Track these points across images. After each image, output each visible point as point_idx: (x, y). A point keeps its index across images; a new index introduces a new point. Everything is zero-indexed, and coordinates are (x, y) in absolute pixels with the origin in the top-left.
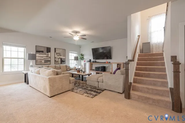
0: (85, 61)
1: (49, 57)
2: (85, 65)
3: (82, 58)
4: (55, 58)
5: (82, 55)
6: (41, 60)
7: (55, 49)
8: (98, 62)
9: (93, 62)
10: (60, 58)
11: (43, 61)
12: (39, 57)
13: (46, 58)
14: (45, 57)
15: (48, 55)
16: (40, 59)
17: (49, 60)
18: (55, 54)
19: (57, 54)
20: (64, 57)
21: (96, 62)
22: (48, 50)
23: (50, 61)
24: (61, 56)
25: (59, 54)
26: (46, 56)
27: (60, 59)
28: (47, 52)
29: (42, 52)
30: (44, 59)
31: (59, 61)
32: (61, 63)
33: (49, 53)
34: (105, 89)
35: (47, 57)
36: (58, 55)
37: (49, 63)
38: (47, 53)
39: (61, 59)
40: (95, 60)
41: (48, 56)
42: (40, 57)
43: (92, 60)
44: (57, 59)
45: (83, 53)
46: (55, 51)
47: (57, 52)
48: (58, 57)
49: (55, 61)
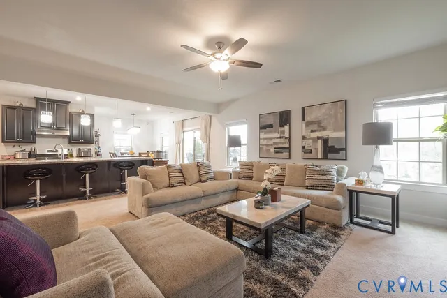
1: (286, 138)
4: (303, 138)
6: (268, 148)
7: (303, 109)
10: (319, 138)
11: (272, 150)
12: (264, 139)
13: (278, 140)
14: (277, 138)
15: (283, 132)
16: (267, 145)
17: (287, 146)
18: (304, 125)
20: (342, 134)
22: (285, 118)
23: (289, 148)
24: (324, 129)
25: (319, 123)
26: (279, 136)
27: (320, 141)
28: (282, 125)
29: (271, 126)
30: (275, 143)
31: (316, 149)
32: (325, 157)
33: (286, 128)
35: (280, 138)
36: (315, 127)
37: (285, 154)
38: (282, 129)
39: (326, 141)
41: (282, 135)
42: (266, 139)
44: (309, 144)
46: (303, 119)
47: (308, 119)
48: (315, 135)
49: (303, 147)
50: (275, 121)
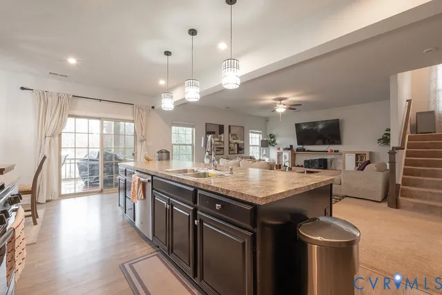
0: (279, 149)
1: (222, 142)
2: (279, 155)
3: (273, 143)
4: (230, 143)
5: (272, 136)
7: (230, 126)
8: (308, 151)
9: (298, 150)
11: (215, 149)
13: (218, 143)
15: (221, 138)
18: (230, 135)
19: (232, 135)
20: (242, 142)
21: (304, 150)
22: (221, 130)
23: (223, 148)
24: (237, 139)
25: (236, 135)
26: (218, 140)
27: (236, 144)
28: (220, 134)
29: (214, 133)
30: (216, 145)
31: (235, 149)
32: (238, 153)
33: (222, 135)
34: (346, 196)
36: (234, 137)
37: (221, 152)
38: (219, 136)
39: (238, 145)
40: (301, 146)
41: (220, 140)
43: (296, 146)
44: (232, 146)
45: (274, 133)
46: (230, 132)
47: (232, 132)
48: (234, 141)
49: (230, 148)
50: (217, 130)
